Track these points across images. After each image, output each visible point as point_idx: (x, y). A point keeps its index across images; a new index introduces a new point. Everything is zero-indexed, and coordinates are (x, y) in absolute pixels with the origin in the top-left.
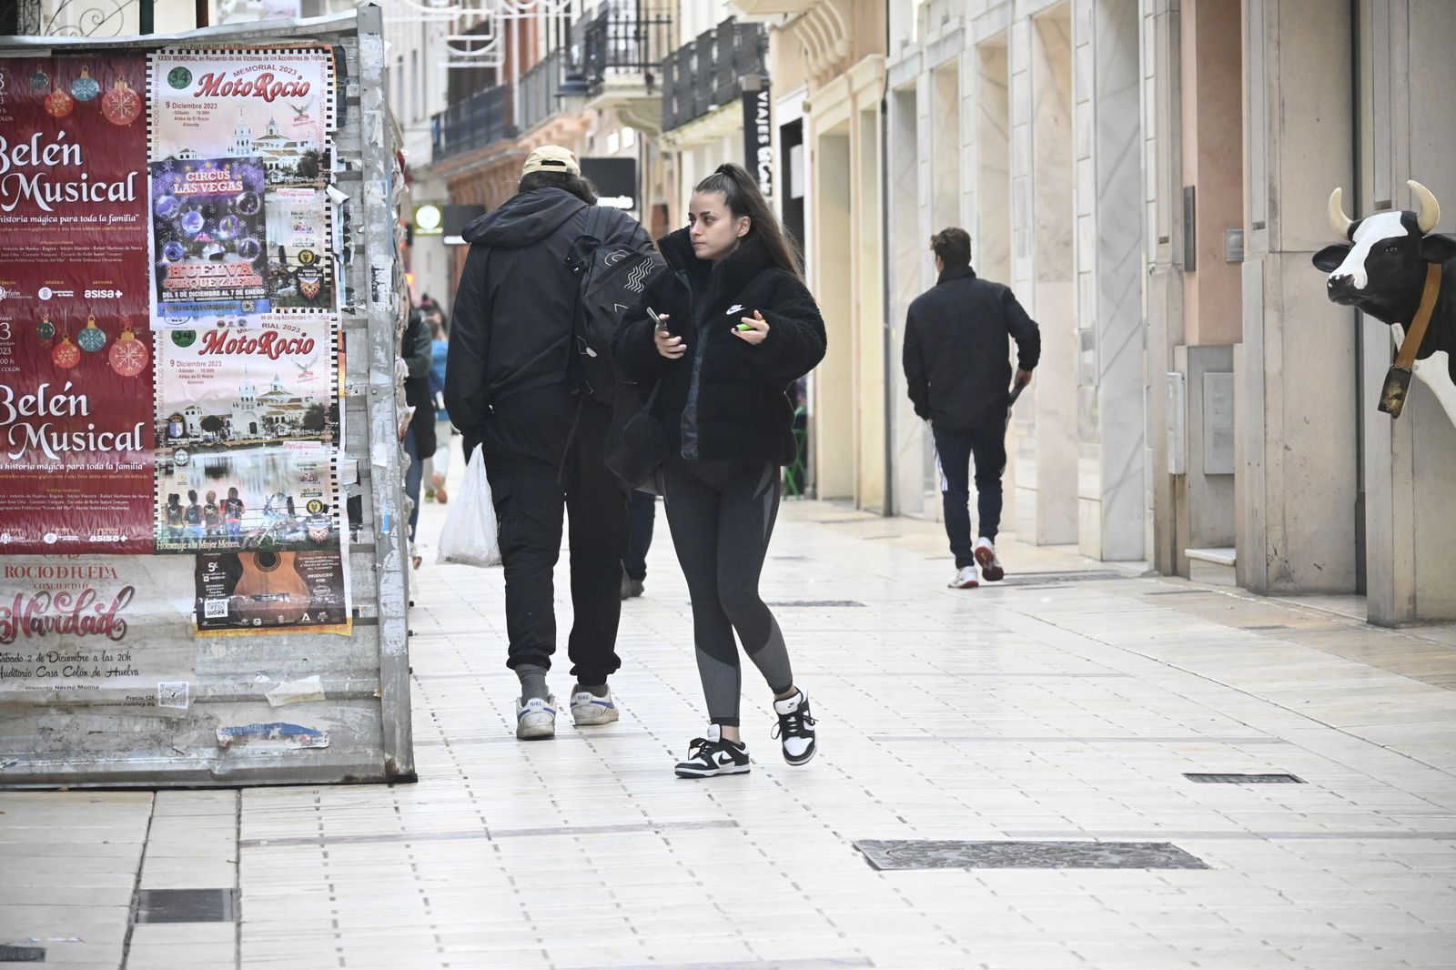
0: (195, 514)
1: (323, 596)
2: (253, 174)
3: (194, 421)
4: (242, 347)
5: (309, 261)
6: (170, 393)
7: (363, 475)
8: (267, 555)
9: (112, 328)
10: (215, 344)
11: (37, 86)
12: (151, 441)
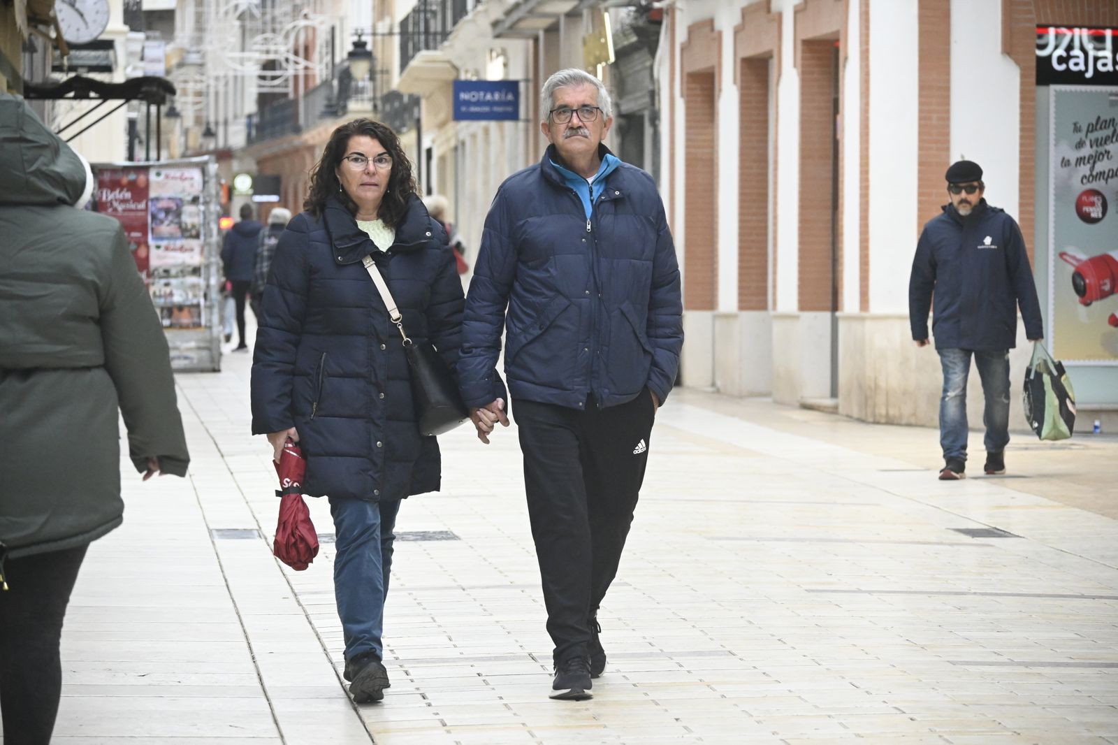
0: (160, 296)
1: (196, 320)
2: (179, 202)
3: (161, 271)
4: (174, 250)
5: (194, 226)
6: (154, 262)
7: (208, 286)
8: (181, 308)
9: (139, 243)
10: (167, 249)
11: (117, 176)
12: (149, 275)
